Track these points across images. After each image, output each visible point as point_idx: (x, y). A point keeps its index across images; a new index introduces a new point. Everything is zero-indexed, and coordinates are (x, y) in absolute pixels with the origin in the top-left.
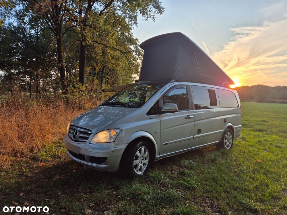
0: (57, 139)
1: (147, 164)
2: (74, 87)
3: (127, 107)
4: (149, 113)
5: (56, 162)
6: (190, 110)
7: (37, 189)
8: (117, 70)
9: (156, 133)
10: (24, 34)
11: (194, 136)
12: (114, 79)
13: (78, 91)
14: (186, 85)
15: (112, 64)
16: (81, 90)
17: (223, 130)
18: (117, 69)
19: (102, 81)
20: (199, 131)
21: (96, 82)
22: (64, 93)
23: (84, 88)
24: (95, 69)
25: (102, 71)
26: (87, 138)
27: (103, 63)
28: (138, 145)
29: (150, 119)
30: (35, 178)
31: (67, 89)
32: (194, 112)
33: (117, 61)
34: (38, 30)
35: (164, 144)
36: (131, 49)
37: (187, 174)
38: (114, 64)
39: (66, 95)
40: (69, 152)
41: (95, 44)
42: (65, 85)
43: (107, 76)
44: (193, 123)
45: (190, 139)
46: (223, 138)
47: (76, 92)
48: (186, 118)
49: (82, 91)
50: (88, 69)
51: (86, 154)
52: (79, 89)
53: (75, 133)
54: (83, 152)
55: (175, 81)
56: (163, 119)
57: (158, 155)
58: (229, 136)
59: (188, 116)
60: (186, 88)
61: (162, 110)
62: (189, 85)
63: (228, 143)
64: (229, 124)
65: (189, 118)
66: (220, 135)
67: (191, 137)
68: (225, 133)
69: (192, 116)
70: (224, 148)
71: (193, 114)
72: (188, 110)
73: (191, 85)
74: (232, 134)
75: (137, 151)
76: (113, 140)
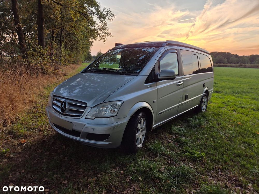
0: (29, 108)
1: (145, 135)
2: (34, 50)
4: (147, 82)
5: (38, 136)
6: (181, 76)
7: (29, 176)
8: (77, 34)
9: (154, 102)
11: (183, 103)
13: (39, 55)
14: (176, 49)
15: (70, 27)
16: (42, 54)
17: (202, 94)
18: (76, 32)
19: (61, 45)
20: (186, 98)
21: (55, 45)
22: (24, 57)
23: (45, 52)
25: (60, 34)
26: (82, 112)
27: (62, 26)
28: (139, 117)
29: (148, 87)
30: (20, 160)
31: (27, 53)
32: (183, 78)
33: (76, 24)
35: (160, 114)
36: (92, 11)
37: (185, 143)
38: (73, 27)
39: (27, 59)
40: (55, 127)
42: (25, 48)
43: (66, 40)
44: (182, 90)
45: (179, 105)
46: (202, 102)
47: (37, 56)
48: (177, 85)
49: (43, 55)
50: (47, 32)
51: (82, 131)
52: (40, 52)
53: (63, 106)
54: (76, 128)
55: (167, 45)
56: (159, 87)
57: (154, 125)
58: (205, 100)
59: (179, 82)
60: (177, 53)
61: (159, 77)
62: (178, 49)
63: (204, 106)
64: (206, 89)
65: (180, 85)
66: (200, 100)
67: (180, 103)
68: (203, 97)
69: (182, 83)
70: (201, 111)
71: (183, 80)
72: (179, 76)
73: (180, 49)
74: (207, 98)
75: (138, 124)
76: (115, 114)
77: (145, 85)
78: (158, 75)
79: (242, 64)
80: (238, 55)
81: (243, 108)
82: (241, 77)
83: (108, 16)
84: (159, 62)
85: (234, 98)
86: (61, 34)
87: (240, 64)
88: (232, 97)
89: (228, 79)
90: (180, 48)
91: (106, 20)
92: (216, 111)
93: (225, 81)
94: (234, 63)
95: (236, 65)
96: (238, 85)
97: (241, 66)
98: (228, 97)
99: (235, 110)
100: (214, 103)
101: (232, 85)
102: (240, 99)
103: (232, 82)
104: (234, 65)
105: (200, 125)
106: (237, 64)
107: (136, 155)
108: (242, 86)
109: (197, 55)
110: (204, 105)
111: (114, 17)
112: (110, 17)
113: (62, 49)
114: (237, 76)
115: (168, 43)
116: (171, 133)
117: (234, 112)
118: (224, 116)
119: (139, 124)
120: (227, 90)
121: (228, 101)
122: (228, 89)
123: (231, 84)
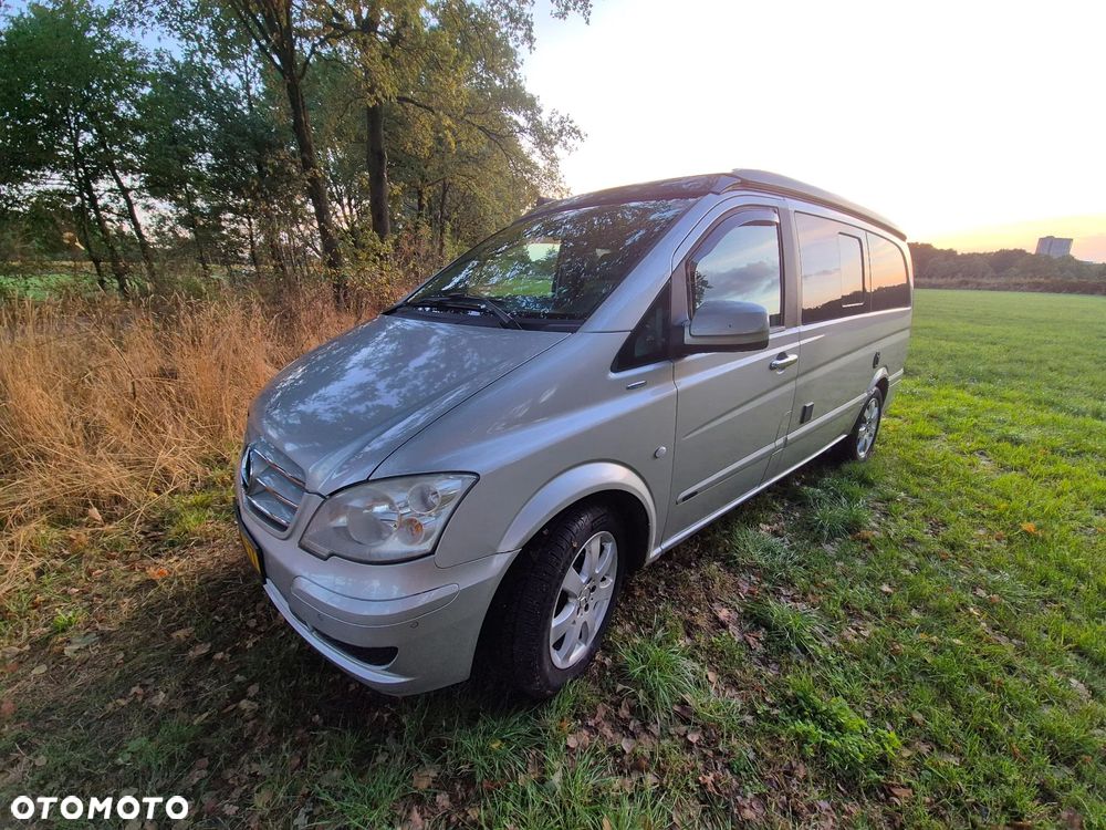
3: (505, 326)
6: (787, 327)
8: (482, 198)
9: (655, 457)
10: (207, 86)
11: (790, 437)
12: (475, 224)
13: (372, 256)
14: (776, 210)
15: (465, 179)
16: (379, 255)
17: (866, 394)
18: (480, 193)
19: (443, 231)
20: (806, 415)
21: (425, 231)
23: (387, 247)
24: (420, 193)
25: (440, 201)
27: (443, 177)
29: (628, 388)
32: (800, 336)
34: (247, 74)
35: (685, 499)
36: (516, 123)
37: (791, 634)
38: (472, 177)
39: (337, 269)
41: (411, 111)
43: (455, 216)
44: (790, 386)
45: (774, 450)
46: (860, 421)
47: (367, 260)
48: (772, 368)
49: (381, 258)
52: (373, 250)
55: (734, 188)
56: (686, 382)
57: (655, 548)
58: (871, 414)
59: (782, 356)
60: (779, 226)
61: (688, 339)
62: (787, 212)
63: (866, 436)
64: (880, 373)
65: (782, 367)
66: (856, 413)
67: (780, 441)
68: (866, 406)
69: (792, 357)
70: (854, 456)
71: (797, 344)
72: (780, 328)
73: (792, 209)
74: (880, 405)
75: (565, 571)
76: (427, 546)
77: (613, 376)
78: (681, 328)
79: (971, 279)
80: (956, 252)
81: (1016, 442)
82: (972, 321)
83: (563, 138)
84: (690, 262)
85: (965, 395)
86: (444, 197)
87: (961, 279)
88: (960, 394)
89: (931, 328)
90: (793, 205)
91: (556, 148)
92: (909, 455)
93: (920, 331)
94: (943, 277)
95: (949, 280)
96: (968, 348)
97: (967, 283)
98: (943, 392)
99: (985, 450)
100: (896, 416)
101: (947, 346)
102: (990, 403)
103: (947, 338)
104: (941, 281)
105: (853, 528)
106: (953, 277)
107: (551, 720)
108: (984, 348)
109: (860, 240)
110: (865, 434)
111: (582, 139)
112: (570, 142)
113: (447, 242)
114: (959, 317)
115: (744, 181)
116: (730, 564)
117: (983, 461)
118: (950, 484)
119: (572, 571)
120: (932, 366)
121: (950, 412)
122: (938, 361)
123: (943, 343)
